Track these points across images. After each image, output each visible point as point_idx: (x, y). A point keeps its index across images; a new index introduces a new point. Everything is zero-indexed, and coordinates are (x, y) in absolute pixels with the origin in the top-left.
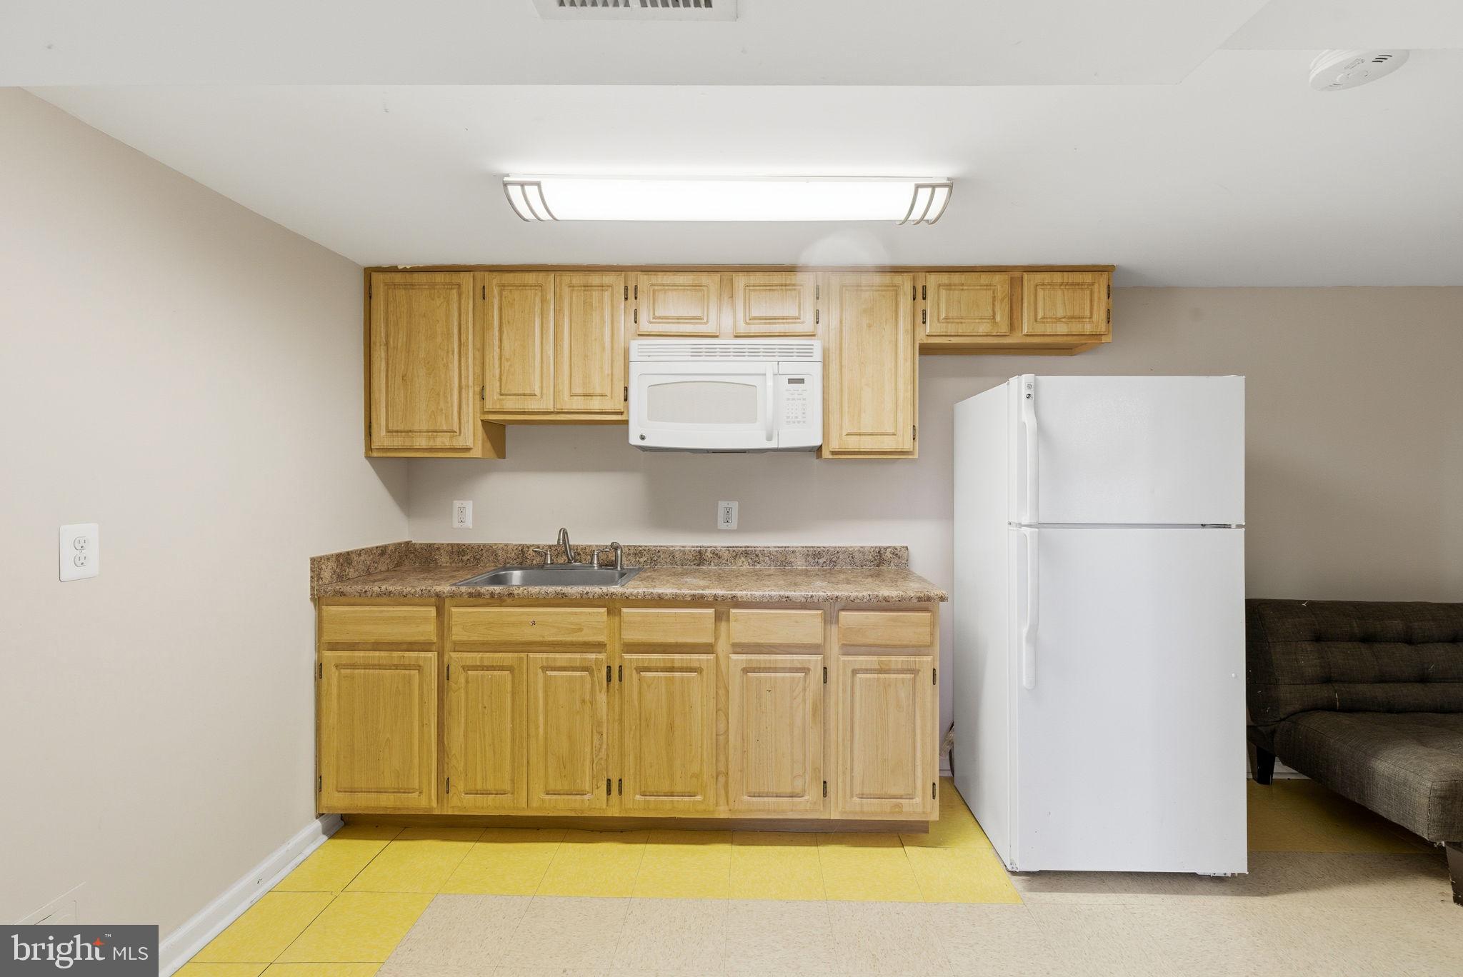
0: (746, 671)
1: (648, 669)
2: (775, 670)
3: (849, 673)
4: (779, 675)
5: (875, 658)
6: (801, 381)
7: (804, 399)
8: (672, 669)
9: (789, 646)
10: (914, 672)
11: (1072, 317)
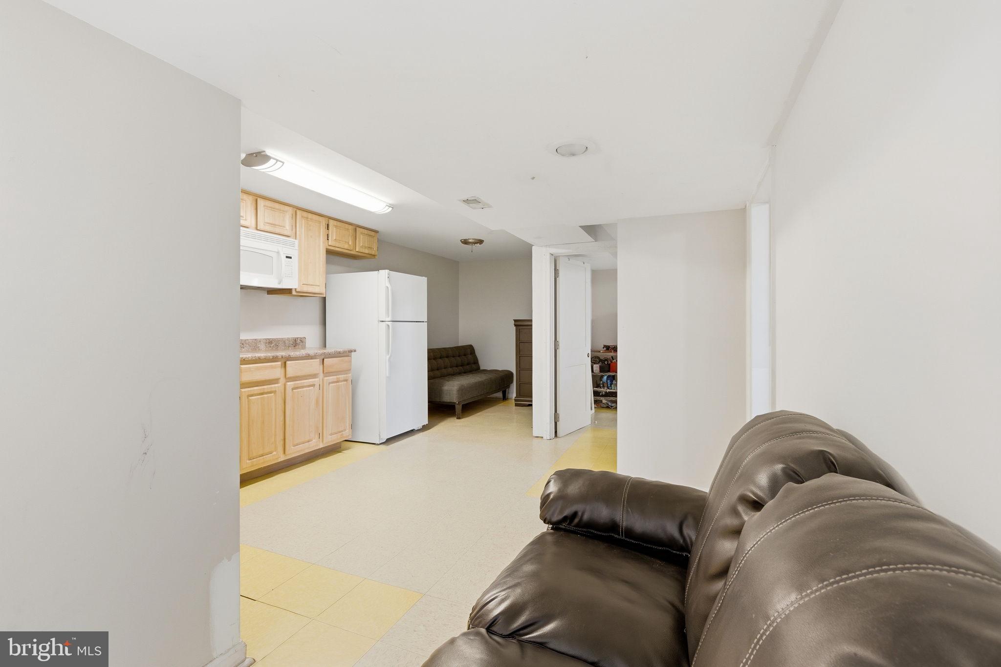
0: (293, 389)
1: (252, 395)
2: (303, 387)
3: (328, 384)
4: (305, 389)
5: (335, 377)
6: (290, 258)
7: (292, 266)
8: (262, 394)
9: (305, 376)
10: (346, 380)
11: (369, 248)
